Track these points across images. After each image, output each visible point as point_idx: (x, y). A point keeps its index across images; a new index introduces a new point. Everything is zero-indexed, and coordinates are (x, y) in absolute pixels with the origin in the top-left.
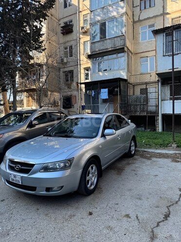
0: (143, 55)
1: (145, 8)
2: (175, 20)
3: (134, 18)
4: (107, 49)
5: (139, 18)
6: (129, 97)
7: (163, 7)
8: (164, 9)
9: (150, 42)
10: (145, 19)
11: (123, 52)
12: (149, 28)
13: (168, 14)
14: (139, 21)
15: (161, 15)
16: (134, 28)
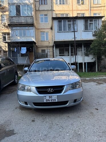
0: (42, 30)
1: (42, 4)
2: (58, 15)
3: (36, 8)
4: (22, 23)
5: (39, 9)
6: (38, 54)
7: (52, 6)
8: (52, 7)
9: (46, 24)
10: (42, 10)
11: (32, 27)
12: (45, 16)
13: (54, 11)
14: (39, 10)
15: (51, 10)
16: (36, 14)
